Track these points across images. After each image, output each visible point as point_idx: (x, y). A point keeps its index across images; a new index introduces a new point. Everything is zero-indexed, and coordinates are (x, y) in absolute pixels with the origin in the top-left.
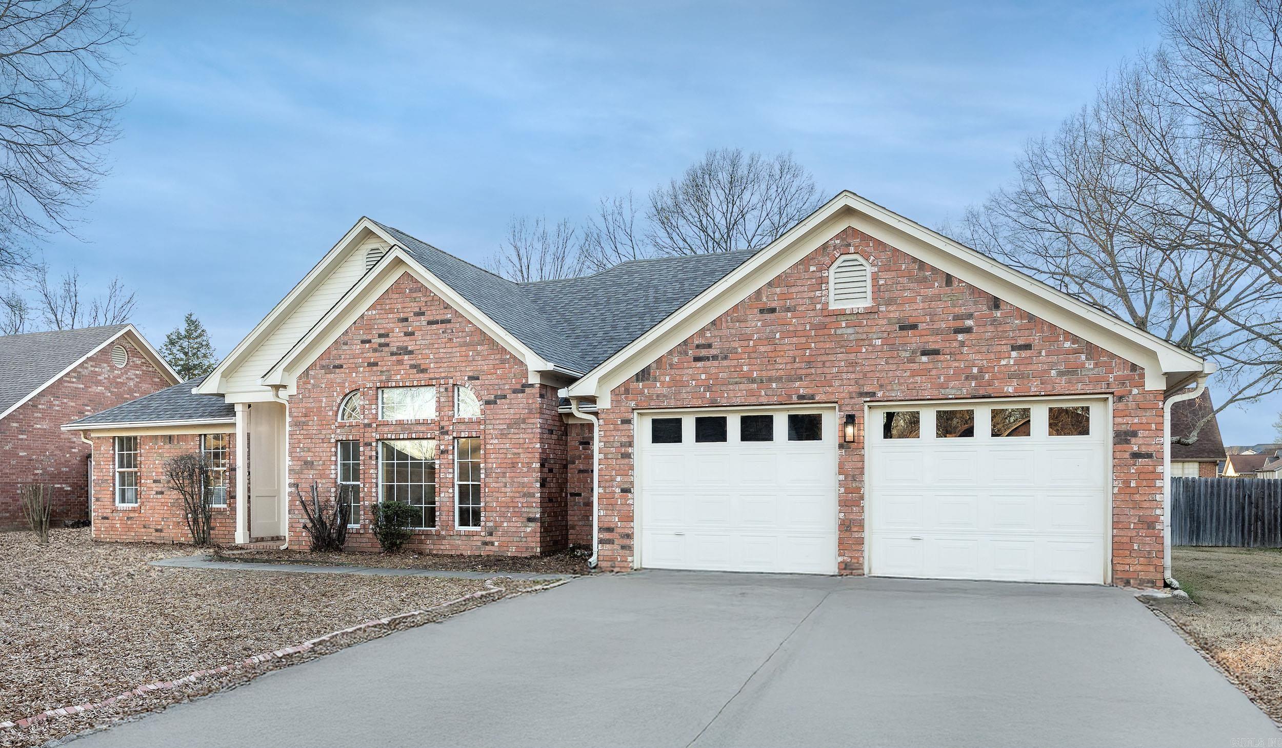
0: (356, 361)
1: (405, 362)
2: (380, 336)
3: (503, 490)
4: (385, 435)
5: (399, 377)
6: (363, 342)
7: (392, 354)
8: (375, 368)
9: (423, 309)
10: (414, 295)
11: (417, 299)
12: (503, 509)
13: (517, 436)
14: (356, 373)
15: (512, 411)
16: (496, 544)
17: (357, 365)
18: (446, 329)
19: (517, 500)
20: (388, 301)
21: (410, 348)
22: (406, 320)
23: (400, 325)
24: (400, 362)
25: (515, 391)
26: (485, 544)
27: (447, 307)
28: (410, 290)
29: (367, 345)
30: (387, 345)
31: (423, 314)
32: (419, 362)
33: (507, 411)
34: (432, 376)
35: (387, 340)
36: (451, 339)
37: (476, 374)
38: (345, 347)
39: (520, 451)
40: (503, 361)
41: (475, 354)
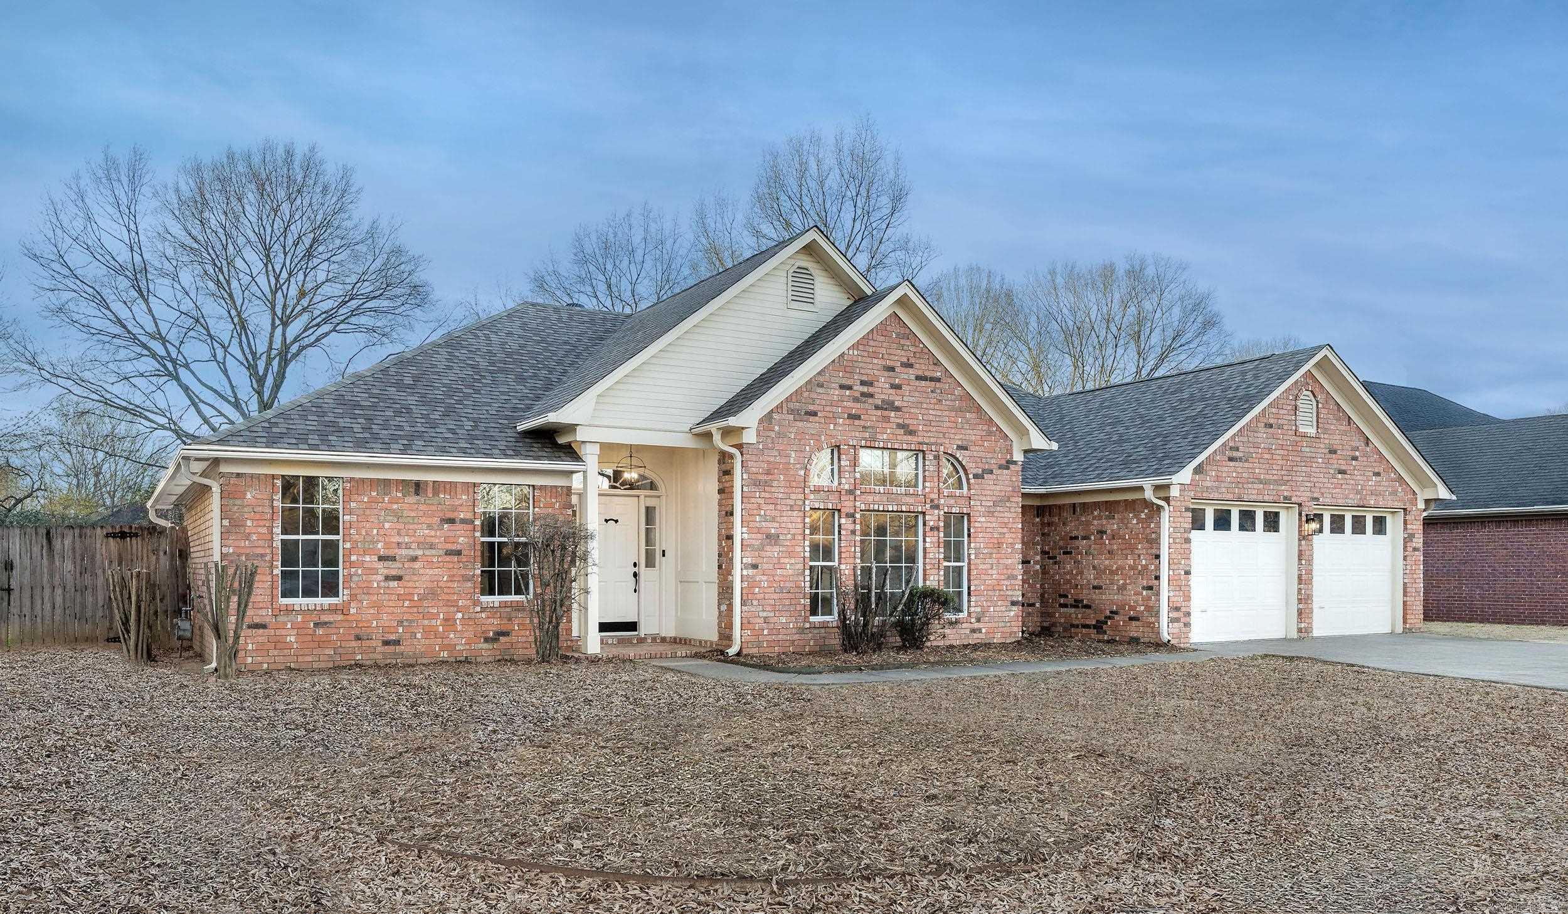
0: (834, 409)
1: (892, 420)
2: (863, 383)
3: (990, 572)
4: (872, 506)
5: (885, 436)
6: (842, 387)
7: (877, 408)
8: (857, 422)
9: (912, 361)
10: (902, 342)
11: (905, 348)
12: (990, 593)
13: (1003, 515)
14: (835, 424)
15: (998, 488)
16: (984, 631)
17: (835, 415)
18: (935, 388)
19: (1003, 582)
20: (871, 343)
21: (896, 404)
22: (892, 369)
23: (886, 374)
24: (887, 419)
25: (1000, 467)
26: (973, 631)
27: (937, 363)
28: (898, 335)
29: (848, 392)
30: (871, 396)
31: (911, 366)
32: (907, 422)
33: (994, 487)
34: (920, 439)
35: (871, 390)
36: (940, 401)
37: (965, 443)
38: (820, 390)
39: (1005, 530)
40: (990, 433)
41: (964, 421)
